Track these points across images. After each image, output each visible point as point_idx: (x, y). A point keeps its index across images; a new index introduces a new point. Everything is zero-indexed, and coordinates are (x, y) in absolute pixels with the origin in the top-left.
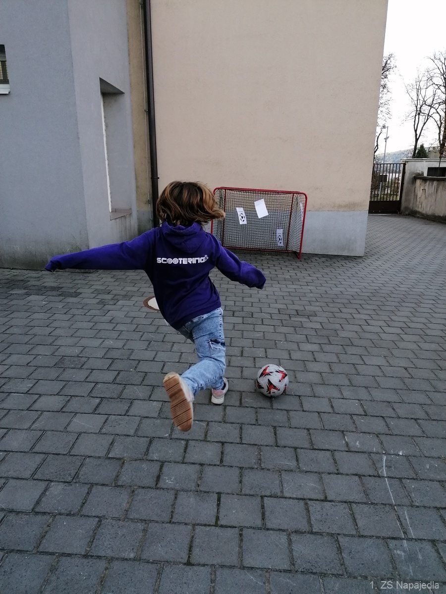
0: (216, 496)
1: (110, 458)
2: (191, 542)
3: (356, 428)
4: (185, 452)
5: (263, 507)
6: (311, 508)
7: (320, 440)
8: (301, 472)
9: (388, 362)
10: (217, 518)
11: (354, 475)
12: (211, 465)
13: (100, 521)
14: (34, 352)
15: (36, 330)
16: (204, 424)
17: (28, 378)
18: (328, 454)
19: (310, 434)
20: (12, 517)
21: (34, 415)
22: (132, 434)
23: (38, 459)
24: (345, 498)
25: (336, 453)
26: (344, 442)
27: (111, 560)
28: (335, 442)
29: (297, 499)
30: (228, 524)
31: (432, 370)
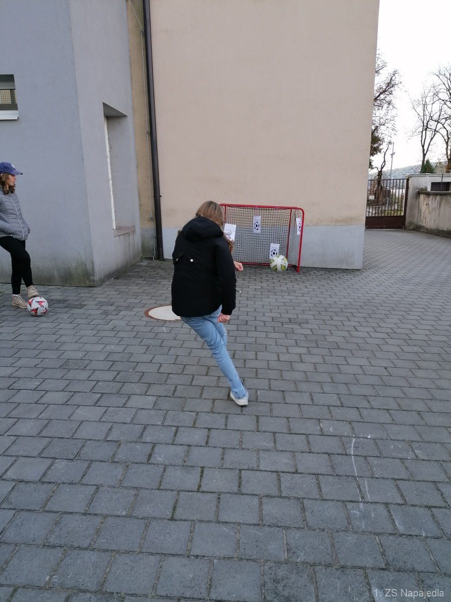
0: (200, 470)
1: (108, 441)
2: (176, 503)
3: (332, 416)
4: (175, 436)
5: (240, 478)
6: (282, 479)
7: (297, 426)
8: (277, 451)
9: (370, 362)
10: (200, 486)
11: (324, 453)
12: (198, 446)
13: (98, 488)
14: (42, 356)
15: (43, 338)
16: (194, 414)
17: (36, 377)
18: (303, 437)
19: (289, 422)
20: (22, 485)
21: (42, 407)
22: (128, 422)
23: (45, 441)
24: (313, 472)
25: (310, 437)
26: (319, 428)
27: (105, 517)
28: (311, 427)
29: (271, 471)
30: (209, 491)
31: (410, 370)
